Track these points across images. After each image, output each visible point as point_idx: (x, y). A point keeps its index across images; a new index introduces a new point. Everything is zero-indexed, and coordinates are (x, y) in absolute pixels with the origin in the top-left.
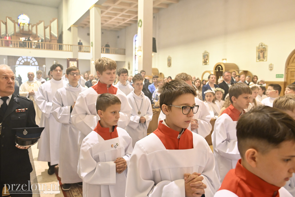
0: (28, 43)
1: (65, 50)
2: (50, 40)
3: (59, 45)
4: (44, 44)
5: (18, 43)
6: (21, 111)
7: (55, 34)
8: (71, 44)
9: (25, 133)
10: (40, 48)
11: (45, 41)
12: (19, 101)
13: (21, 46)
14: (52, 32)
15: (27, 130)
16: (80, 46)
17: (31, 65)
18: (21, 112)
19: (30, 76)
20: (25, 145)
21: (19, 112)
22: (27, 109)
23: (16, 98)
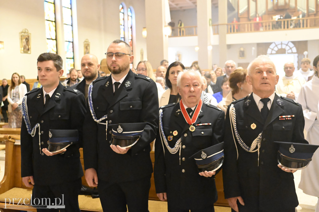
0: (284, 22)
2: (315, 13)
5: (271, 25)
6: (286, 119)
9: (292, 150)
10: (300, 27)
11: (309, 16)
12: (284, 105)
13: (274, 28)
15: (295, 146)
17: (288, 53)
19: (289, 69)
21: (283, 119)
22: (294, 116)
23: (280, 100)
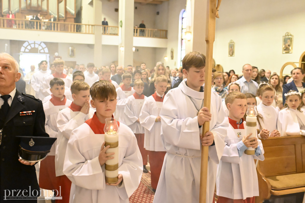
0: (37, 23)
1: (84, 32)
2: (64, 18)
3: (77, 25)
4: (57, 24)
5: (24, 23)
6: (27, 114)
7: (72, 10)
8: (93, 24)
9: (31, 144)
10: (51, 29)
11: (59, 20)
12: (25, 101)
13: (27, 27)
14: (68, 7)
15: (34, 140)
16: (104, 26)
17: (40, 53)
18: (27, 116)
20: (30, 160)
21: (23, 115)
22: (34, 111)
23: (21, 97)
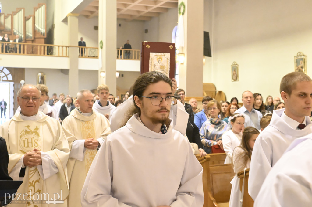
1: (57, 55)
2: (32, 39)
3: (48, 47)
4: (24, 46)
7: (42, 29)
8: (67, 45)
11: (26, 41)
14: (36, 25)
16: (81, 47)
17: (3, 81)
